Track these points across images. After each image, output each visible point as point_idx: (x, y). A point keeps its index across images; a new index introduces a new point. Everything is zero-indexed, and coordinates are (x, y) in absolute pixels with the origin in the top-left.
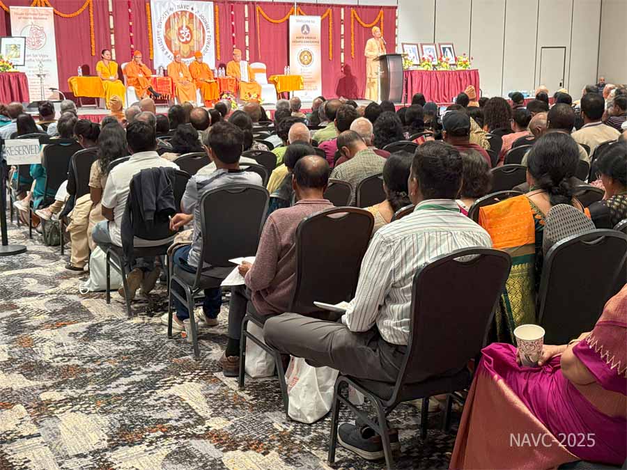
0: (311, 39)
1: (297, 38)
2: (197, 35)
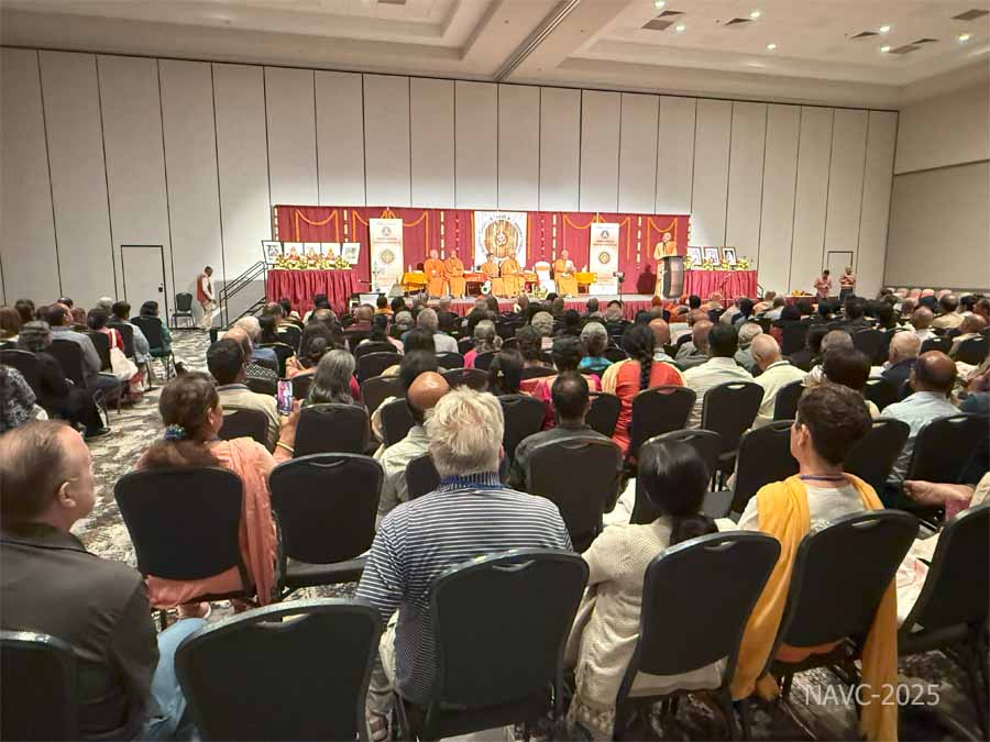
0: (610, 243)
1: (597, 241)
2: (511, 239)
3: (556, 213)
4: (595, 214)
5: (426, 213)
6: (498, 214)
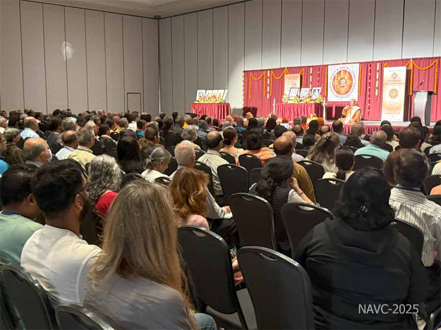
0: (398, 82)
1: (389, 81)
2: (349, 82)
3: (379, 62)
4: (410, 59)
5: (303, 69)
6: (342, 66)
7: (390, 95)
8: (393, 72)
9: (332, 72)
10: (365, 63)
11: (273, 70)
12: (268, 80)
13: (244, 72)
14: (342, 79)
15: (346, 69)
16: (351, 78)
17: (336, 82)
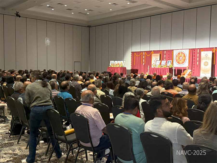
0: (208, 58)
1: (204, 58)
2: (184, 58)
4: (213, 48)
5: (161, 52)
6: (180, 50)
7: (204, 64)
8: (205, 54)
9: (175, 53)
10: (192, 49)
11: (146, 51)
12: (144, 56)
13: (132, 52)
14: (180, 56)
15: (182, 52)
16: (185, 56)
17: (177, 58)
